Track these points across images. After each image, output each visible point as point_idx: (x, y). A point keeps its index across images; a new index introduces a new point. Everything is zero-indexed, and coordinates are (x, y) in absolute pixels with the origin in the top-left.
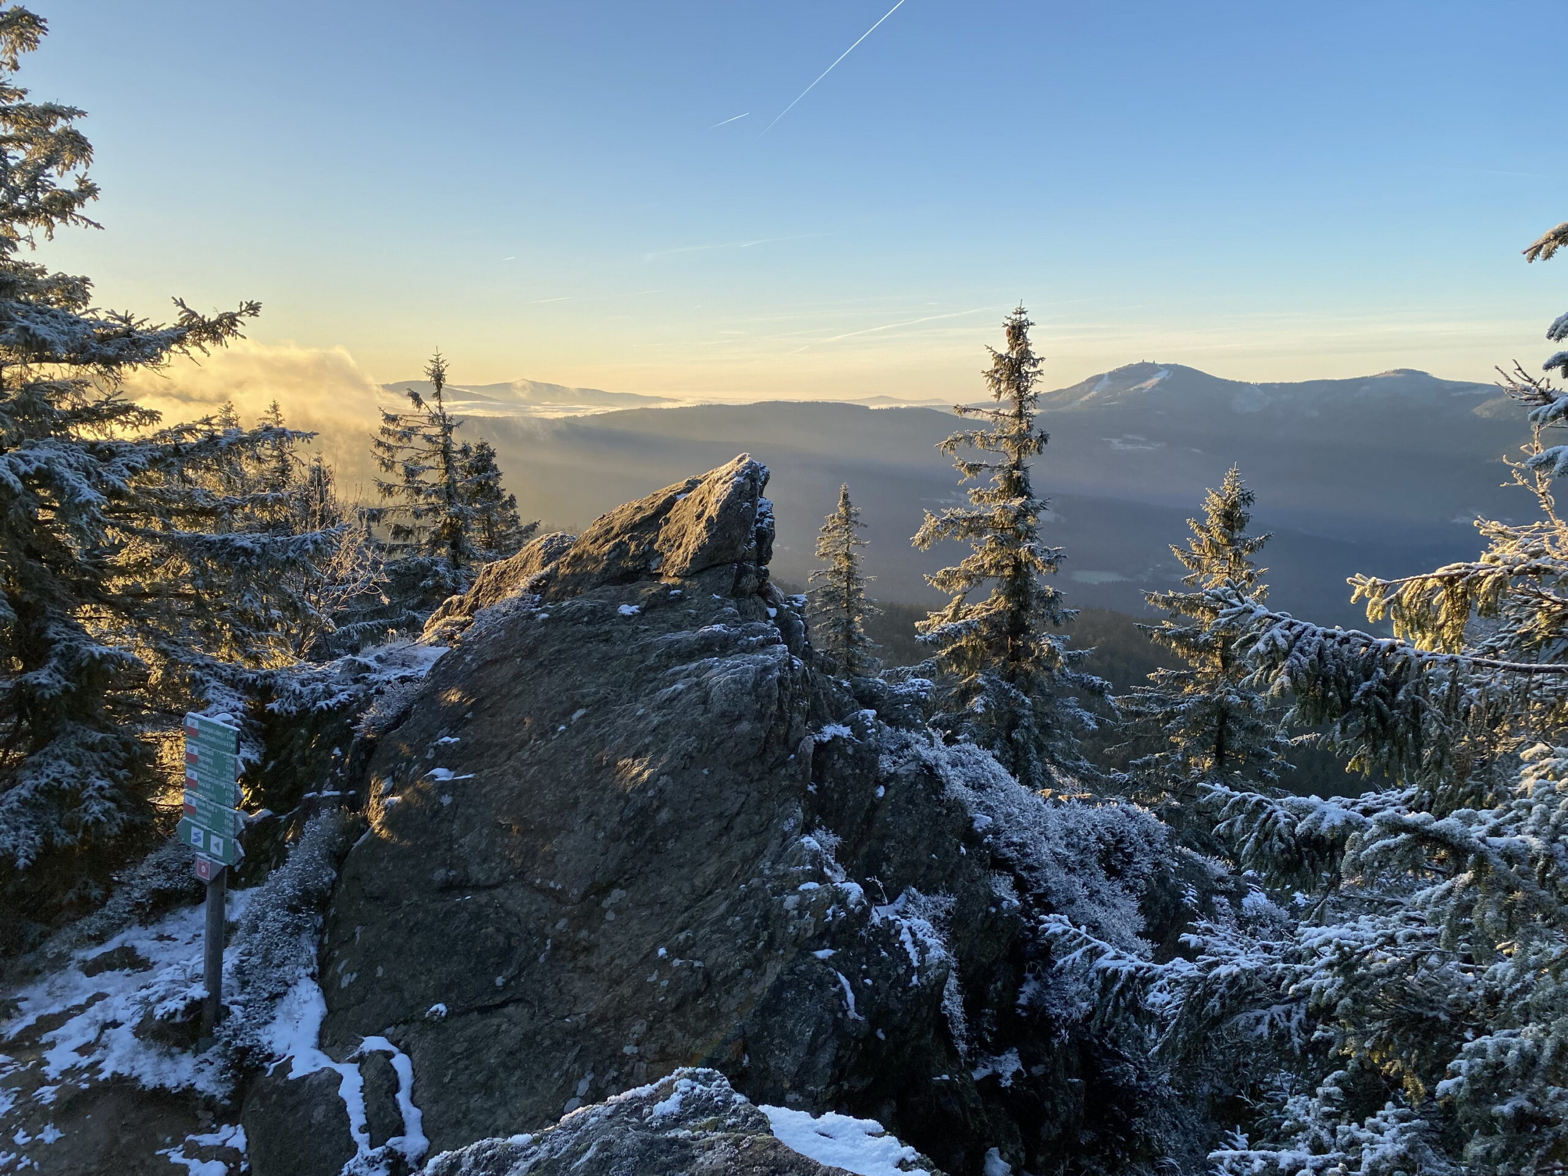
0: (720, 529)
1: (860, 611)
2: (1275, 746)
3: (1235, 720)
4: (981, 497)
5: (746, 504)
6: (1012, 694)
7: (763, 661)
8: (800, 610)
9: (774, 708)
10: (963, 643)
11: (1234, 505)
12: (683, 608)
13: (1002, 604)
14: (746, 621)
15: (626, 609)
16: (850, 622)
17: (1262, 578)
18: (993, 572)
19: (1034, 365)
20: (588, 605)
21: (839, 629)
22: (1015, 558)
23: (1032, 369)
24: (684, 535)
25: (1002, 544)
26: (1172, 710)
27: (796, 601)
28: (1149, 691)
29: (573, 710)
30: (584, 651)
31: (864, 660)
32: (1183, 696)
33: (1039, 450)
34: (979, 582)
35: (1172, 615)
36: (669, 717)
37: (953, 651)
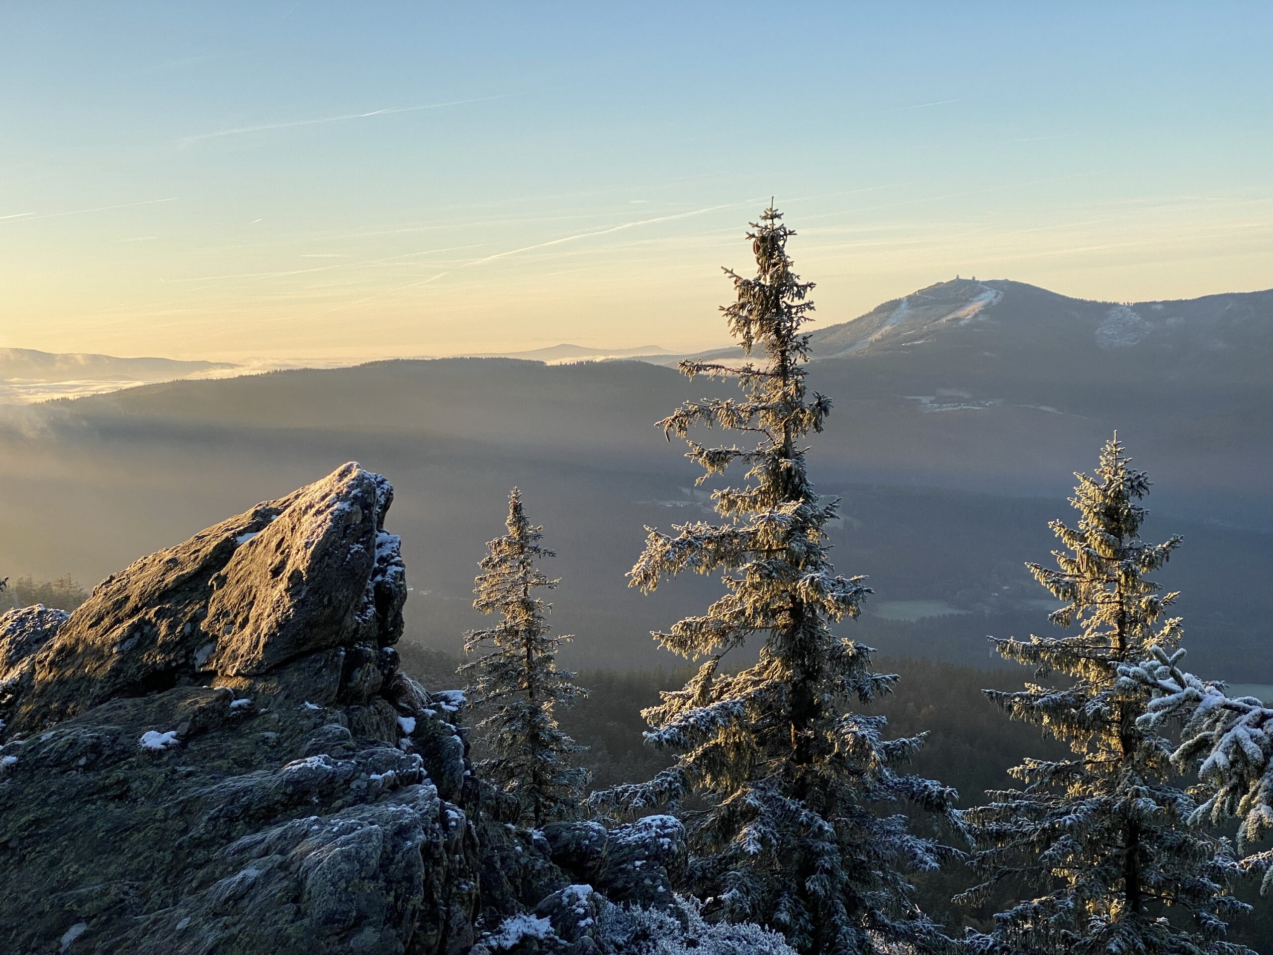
0: (313, 591)
1: (551, 693)
2: (1217, 874)
3: (1150, 835)
4: (732, 504)
5: (356, 547)
6: (803, 818)
7: (396, 816)
8: (453, 718)
9: (417, 899)
10: (720, 739)
11: (1119, 496)
12: (252, 730)
13: (777, 671)
14: (363, 745)
15: (153, 739)
16: (535, 711)
17: (1172, 608)
18: (759, 622)
19: (800, 295)
20: (86, 735)
21: (519, 724)
22: (793, 598)
23: (797, 302)
24: (251, 604)
25: (769, 576)
26: (1053, 825)
27: (448, 702)
28: (1015, 797)
29: (64, 928)
30: (82, 819)
31: (562, 774)
32: (1068, 802)
33: (816, 425)
34: (739, 638)
35: (1040, 674)
36: (235, 930)
37: (705, 754)
